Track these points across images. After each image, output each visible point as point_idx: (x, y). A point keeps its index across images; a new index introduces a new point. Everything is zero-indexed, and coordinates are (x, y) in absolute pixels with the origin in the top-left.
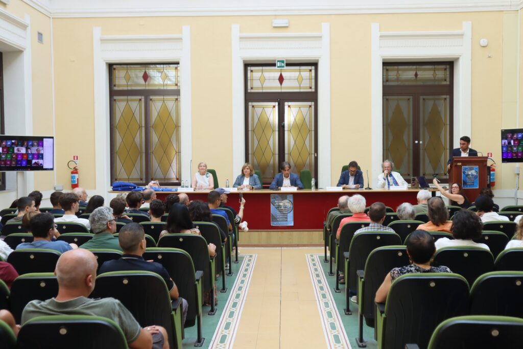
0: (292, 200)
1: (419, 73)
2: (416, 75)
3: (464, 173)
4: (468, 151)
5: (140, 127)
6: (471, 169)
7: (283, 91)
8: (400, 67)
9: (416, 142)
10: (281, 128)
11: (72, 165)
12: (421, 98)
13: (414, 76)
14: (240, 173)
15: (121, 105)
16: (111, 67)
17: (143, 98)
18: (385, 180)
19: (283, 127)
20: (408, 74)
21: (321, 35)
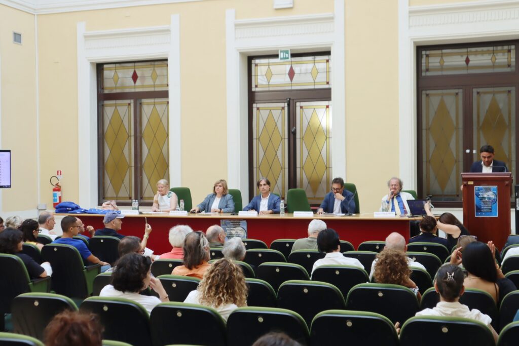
0: (245, 227)
1: (471, 58)
2: (467, 61)
3: (478, 195)
4: (492, 165)
5: (129, 136)
6: (487, 190)
7: (294, 88)
8: (444, 51)
9: (468, 151)
10: (292, 135)
11: (55, 181)
12: (475, 90)
13: (464, 63)
14: (212, 192)
15: (109, 111)
16: (100, 68)
17: (132, 101)
18: (388, 202)
19: (295, 133)
20: (455, 60)
21: (332, 16)
